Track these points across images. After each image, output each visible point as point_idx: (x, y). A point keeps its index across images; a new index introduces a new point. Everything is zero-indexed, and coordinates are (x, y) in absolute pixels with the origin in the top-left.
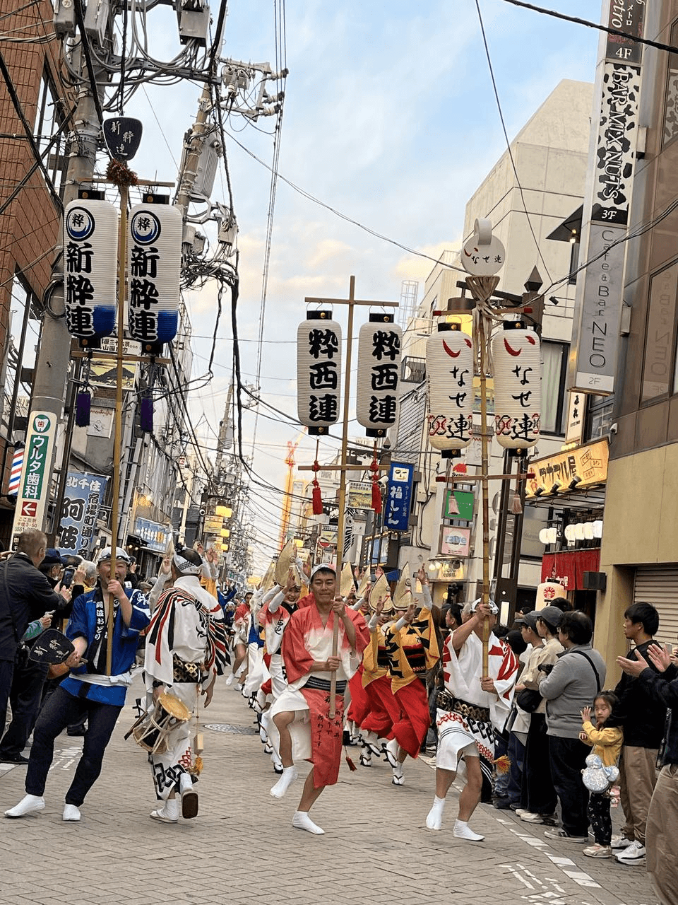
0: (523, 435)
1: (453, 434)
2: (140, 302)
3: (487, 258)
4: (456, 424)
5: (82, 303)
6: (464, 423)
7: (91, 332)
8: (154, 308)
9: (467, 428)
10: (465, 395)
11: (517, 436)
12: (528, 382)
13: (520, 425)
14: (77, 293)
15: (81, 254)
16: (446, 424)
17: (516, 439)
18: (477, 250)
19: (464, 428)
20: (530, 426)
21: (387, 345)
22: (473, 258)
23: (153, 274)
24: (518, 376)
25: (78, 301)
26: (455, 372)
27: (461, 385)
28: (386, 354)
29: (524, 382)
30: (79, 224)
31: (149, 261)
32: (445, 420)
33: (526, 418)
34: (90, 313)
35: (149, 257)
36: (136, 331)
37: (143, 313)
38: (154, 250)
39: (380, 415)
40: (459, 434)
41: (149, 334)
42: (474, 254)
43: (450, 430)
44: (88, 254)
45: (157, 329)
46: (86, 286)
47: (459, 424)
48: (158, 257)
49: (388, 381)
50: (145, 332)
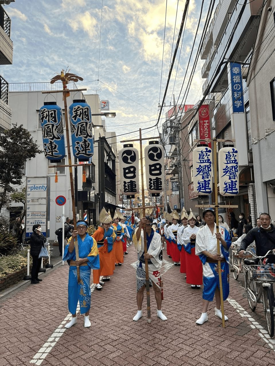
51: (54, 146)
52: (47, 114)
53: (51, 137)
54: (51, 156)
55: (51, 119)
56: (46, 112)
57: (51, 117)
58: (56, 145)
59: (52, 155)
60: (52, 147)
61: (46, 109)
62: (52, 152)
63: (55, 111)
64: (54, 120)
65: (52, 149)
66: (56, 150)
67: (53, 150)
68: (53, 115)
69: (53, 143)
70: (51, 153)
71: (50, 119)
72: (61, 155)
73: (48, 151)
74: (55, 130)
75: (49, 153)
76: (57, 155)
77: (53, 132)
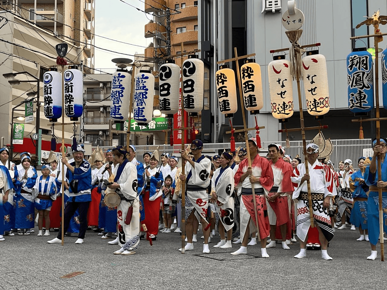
0: (314, 109)
1: (280, 112)
2: (68, 102)
3: (294, 21)
4: (281, 107)
5: (49, 105)
6: (286, 106)
7: (52, 115)
8: (72, 103)
9: (288, 108)
10: (285, 92)
11: (312, 110)
12: (314, 82)
13: (313, 104)
14: (47, 102)
15: (48, 88)
16: (277, 107)
17: (312, 111)
18: (289, 17)
19: (285, 109)
20: (318, 104)
21: (246, 73)
22: (287, 22)
23: (72, 92)
24: (309, 80)
25: (47, 105)
26: (279, 81)
27: (282, 87)
28: (246, 77)
29: (312, 82)
30: (47, 78)
31: (70, 87)
32: (276, 105)
33: (315, 100)
34: (51, 108)
35: (70, 86)
36: (67, 112)
37: (69, 106)
38: (71, 83)
39: (248, 104)
40: (283, 112)
41: (71, 113)
42: (288, 19)
43: (278, 110)
44: (50, 88)
45: (74, 111)
46: (50, 99)
47: (283, 107)
48: (73, 86)
49: (249, 88)
50: (70, 112)
51: (363, 96)
52: (357, 61)
53: (361, 86)
54: (359, 108)
55: (363, 66)
56: (357, 58)
57: (362, 64)
58: (366, 94)
59: (361, 107)
60: (361, 97)
61: (357, 56)
62: (361, 102)
63: (367, 58)
64: (365, 67)
65: (360, 100)
66: (365, 100)
67: (362, 101)
68: (365, 62)
69: (363, 93)
70: (359, 104)
71: (361, 66)
72: (370, 107)
73: (355, 102)
74: (366, 78)
75: (356, 104)
76: (366, 106)
77: (363, 81)
